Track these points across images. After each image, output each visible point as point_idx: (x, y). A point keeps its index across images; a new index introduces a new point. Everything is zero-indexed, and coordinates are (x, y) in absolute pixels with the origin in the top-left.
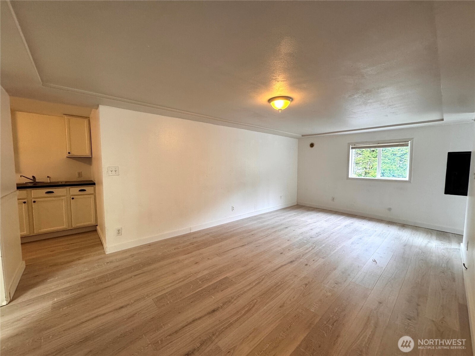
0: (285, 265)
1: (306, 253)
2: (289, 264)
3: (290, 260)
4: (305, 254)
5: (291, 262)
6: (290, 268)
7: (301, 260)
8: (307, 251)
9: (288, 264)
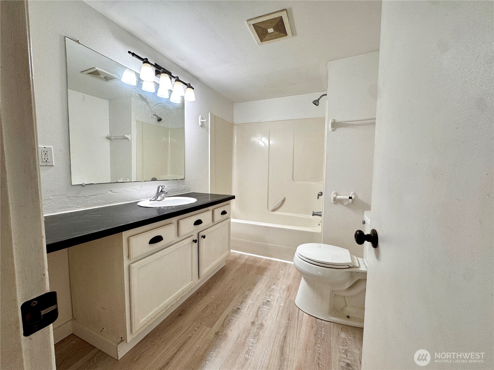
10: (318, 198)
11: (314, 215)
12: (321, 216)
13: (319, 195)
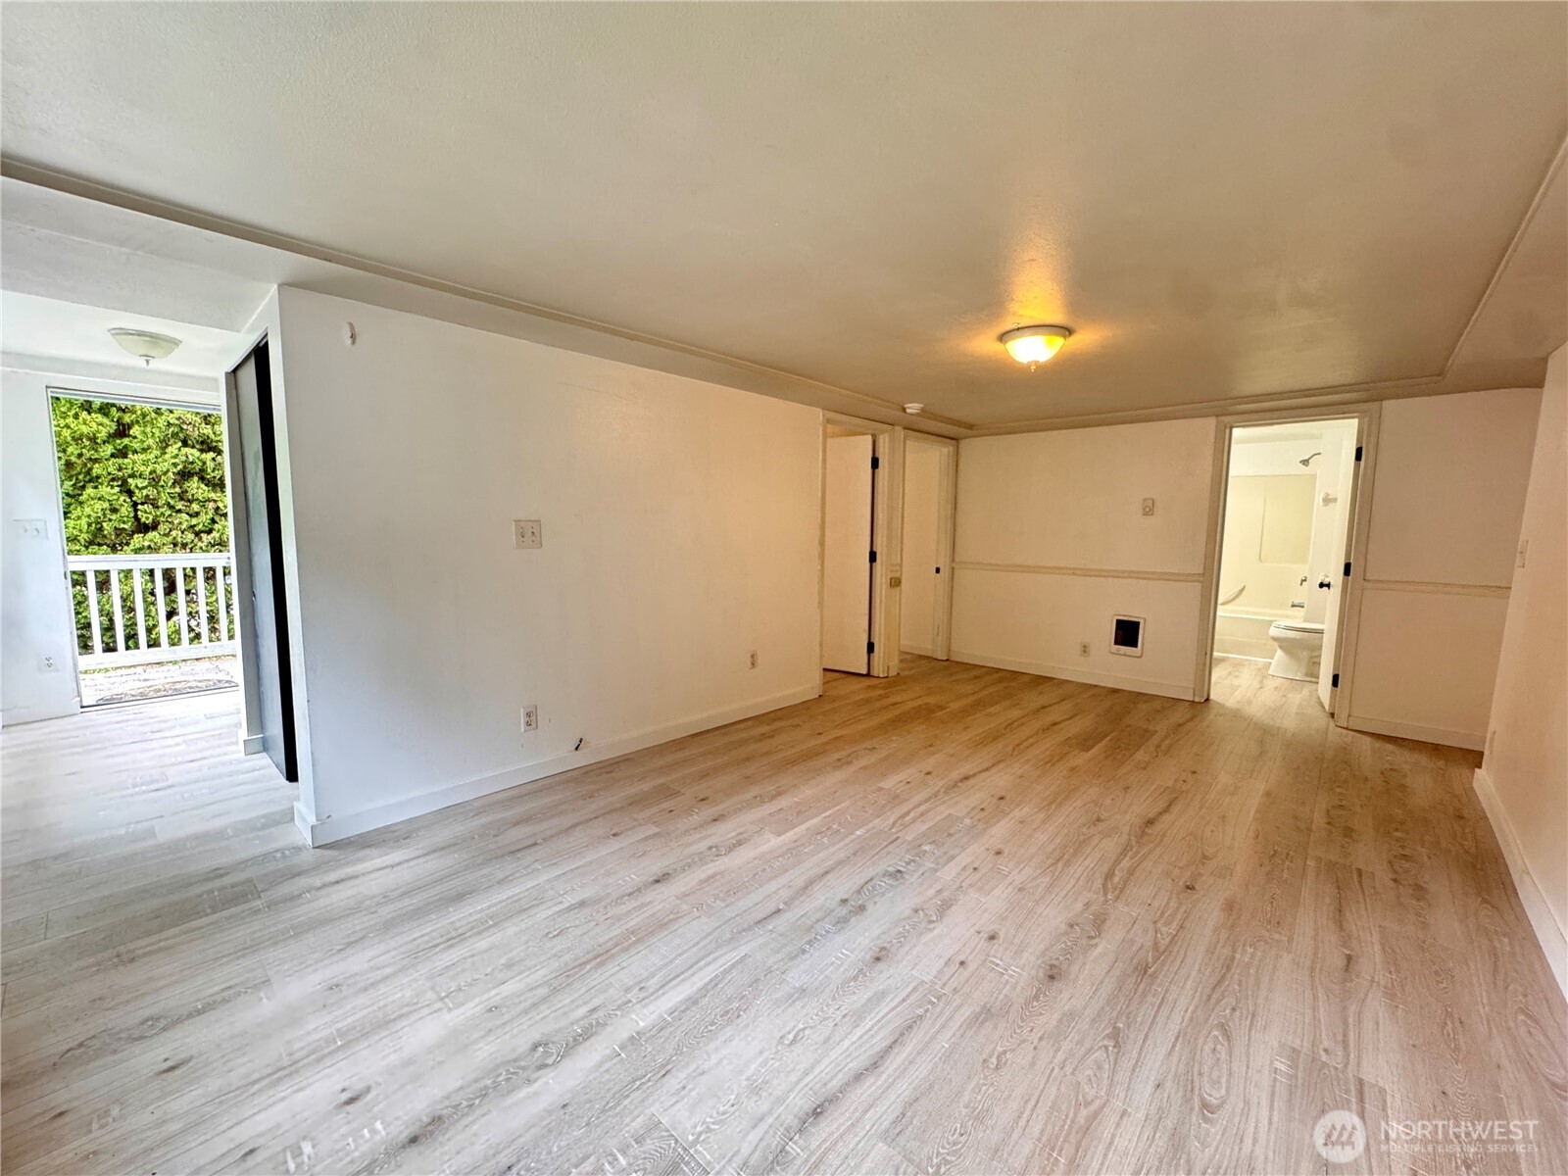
0: (980, 772)
1: (927, 801)
2: (971, 773)
3: (971, 782)
4: (930, 798)
5: (966, 778)
6: (967, 768)
7: (941, 783)
8: (923, 808)
9: (974, 775)
10: (1301, 584)
11: (1293, 606)
12: (1303, 607)
13: (1303, 581)
